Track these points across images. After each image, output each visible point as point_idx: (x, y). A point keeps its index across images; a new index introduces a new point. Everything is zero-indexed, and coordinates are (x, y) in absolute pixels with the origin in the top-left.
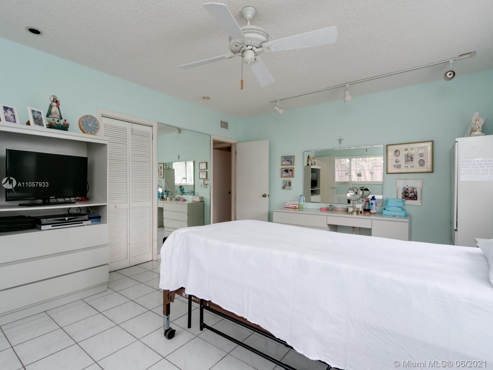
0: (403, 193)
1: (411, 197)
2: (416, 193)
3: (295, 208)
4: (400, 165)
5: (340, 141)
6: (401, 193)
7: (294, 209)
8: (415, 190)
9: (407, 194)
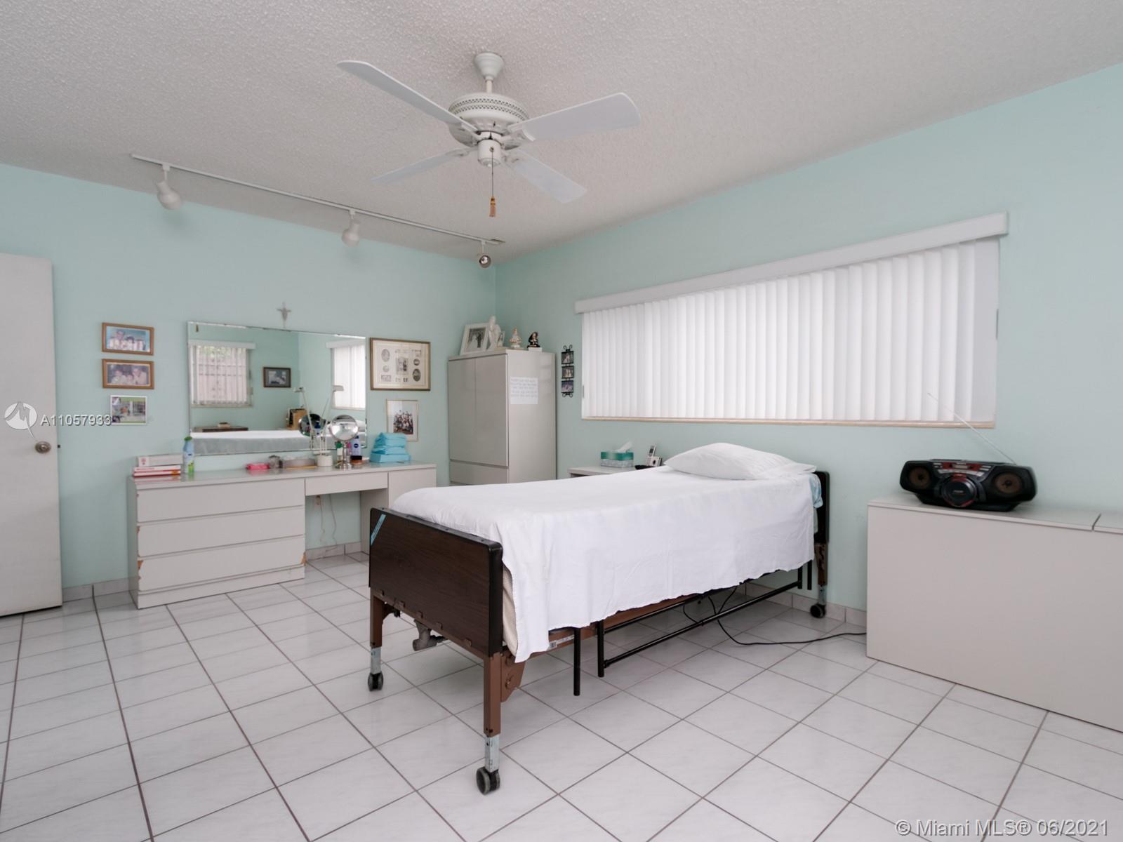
0: (395, 424)
1: (405, 430)
2: (412, 421)
3: (175, 474)
4: (390, 376)
5: (284, 313)
6: (393, 422)
7: (170, 478)
8: (410, 418)
9: (400, 425)
